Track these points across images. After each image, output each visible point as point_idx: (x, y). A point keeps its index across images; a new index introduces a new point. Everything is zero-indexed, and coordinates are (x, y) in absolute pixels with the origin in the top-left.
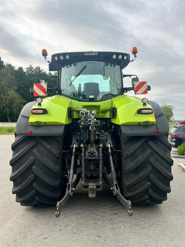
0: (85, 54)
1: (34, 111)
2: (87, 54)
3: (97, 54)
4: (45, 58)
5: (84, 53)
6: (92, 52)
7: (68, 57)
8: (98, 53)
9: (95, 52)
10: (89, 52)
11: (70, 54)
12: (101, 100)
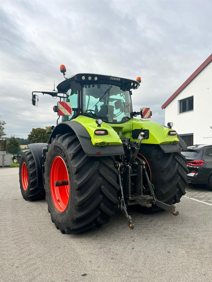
0: (111, 79)
1: (97, 132)
2: (112, 79)
3: (119, 80)
4: (64, 74)
5: (110, 77)
6: (116, 78)
7: (96, 79)
8: (122, 79)
9: (119, 78)
10: (114, 77)
11: (98, 76)
12: (122, 122)
